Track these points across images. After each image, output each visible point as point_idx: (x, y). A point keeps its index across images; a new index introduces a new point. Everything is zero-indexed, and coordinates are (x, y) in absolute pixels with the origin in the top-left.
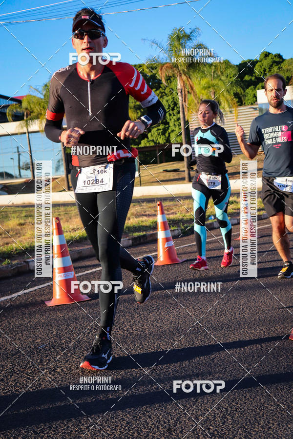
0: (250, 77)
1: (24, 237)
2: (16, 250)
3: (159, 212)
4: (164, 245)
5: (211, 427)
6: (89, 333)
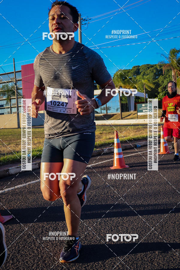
1: (102, 139)
2: (98, 144)
3: (162, 130)
4: (163, 145)
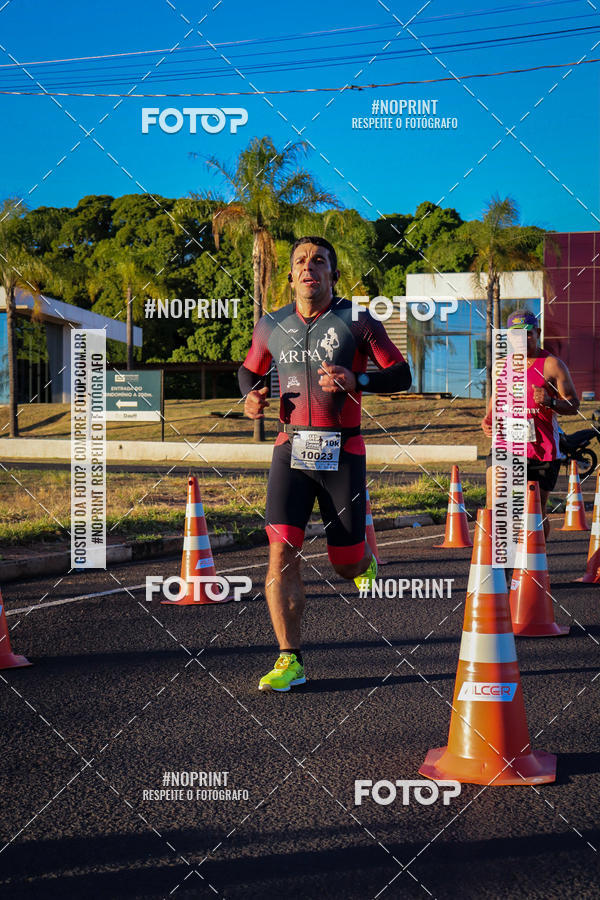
0: (396, 248)
3: (190, 497)
4: (194, 564)
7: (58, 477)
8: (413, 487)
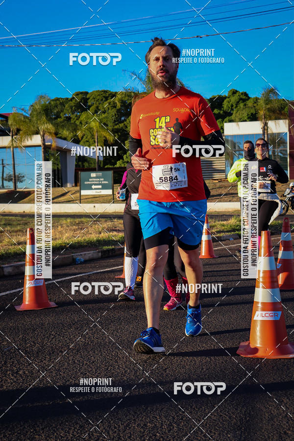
0: (219, 111)
5: (158, 435)
6: (53, 338)
7: (66, 221)
8: (229, 222)
